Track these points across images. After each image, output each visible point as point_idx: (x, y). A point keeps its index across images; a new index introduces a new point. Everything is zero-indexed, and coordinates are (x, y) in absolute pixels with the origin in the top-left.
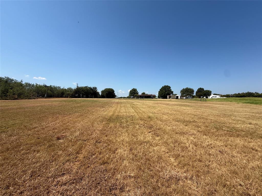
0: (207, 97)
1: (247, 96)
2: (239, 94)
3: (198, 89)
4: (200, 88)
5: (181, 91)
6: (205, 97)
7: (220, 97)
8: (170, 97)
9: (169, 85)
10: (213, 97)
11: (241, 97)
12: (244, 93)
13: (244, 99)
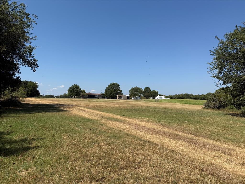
0: (154, 98)
1: (185, 97)
2: (179, 95)
3: (145, 89)
4: (147, 87)
5: (130, 91)
6: (152, 98)
7: (164, 98)
8: (120, 98)
9: (117, 83)
10: (159, 97)
11: (181, 98)
12: (183, 94)
13: (183, 101)
